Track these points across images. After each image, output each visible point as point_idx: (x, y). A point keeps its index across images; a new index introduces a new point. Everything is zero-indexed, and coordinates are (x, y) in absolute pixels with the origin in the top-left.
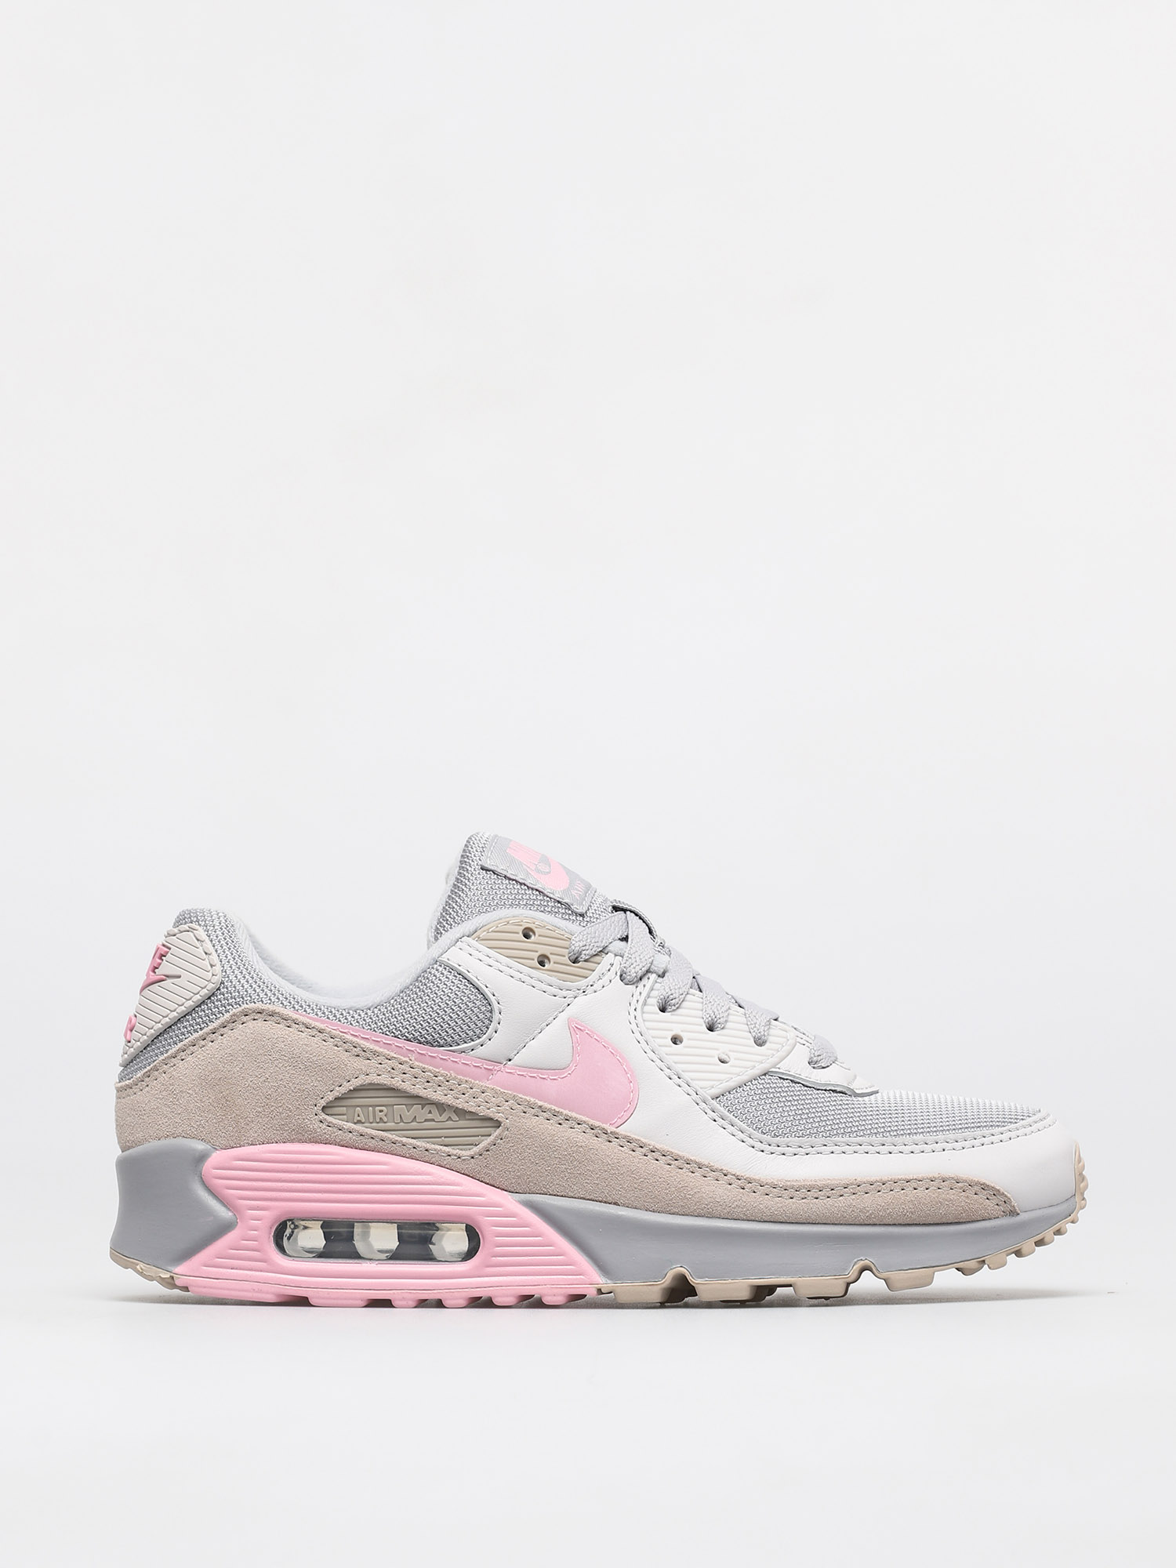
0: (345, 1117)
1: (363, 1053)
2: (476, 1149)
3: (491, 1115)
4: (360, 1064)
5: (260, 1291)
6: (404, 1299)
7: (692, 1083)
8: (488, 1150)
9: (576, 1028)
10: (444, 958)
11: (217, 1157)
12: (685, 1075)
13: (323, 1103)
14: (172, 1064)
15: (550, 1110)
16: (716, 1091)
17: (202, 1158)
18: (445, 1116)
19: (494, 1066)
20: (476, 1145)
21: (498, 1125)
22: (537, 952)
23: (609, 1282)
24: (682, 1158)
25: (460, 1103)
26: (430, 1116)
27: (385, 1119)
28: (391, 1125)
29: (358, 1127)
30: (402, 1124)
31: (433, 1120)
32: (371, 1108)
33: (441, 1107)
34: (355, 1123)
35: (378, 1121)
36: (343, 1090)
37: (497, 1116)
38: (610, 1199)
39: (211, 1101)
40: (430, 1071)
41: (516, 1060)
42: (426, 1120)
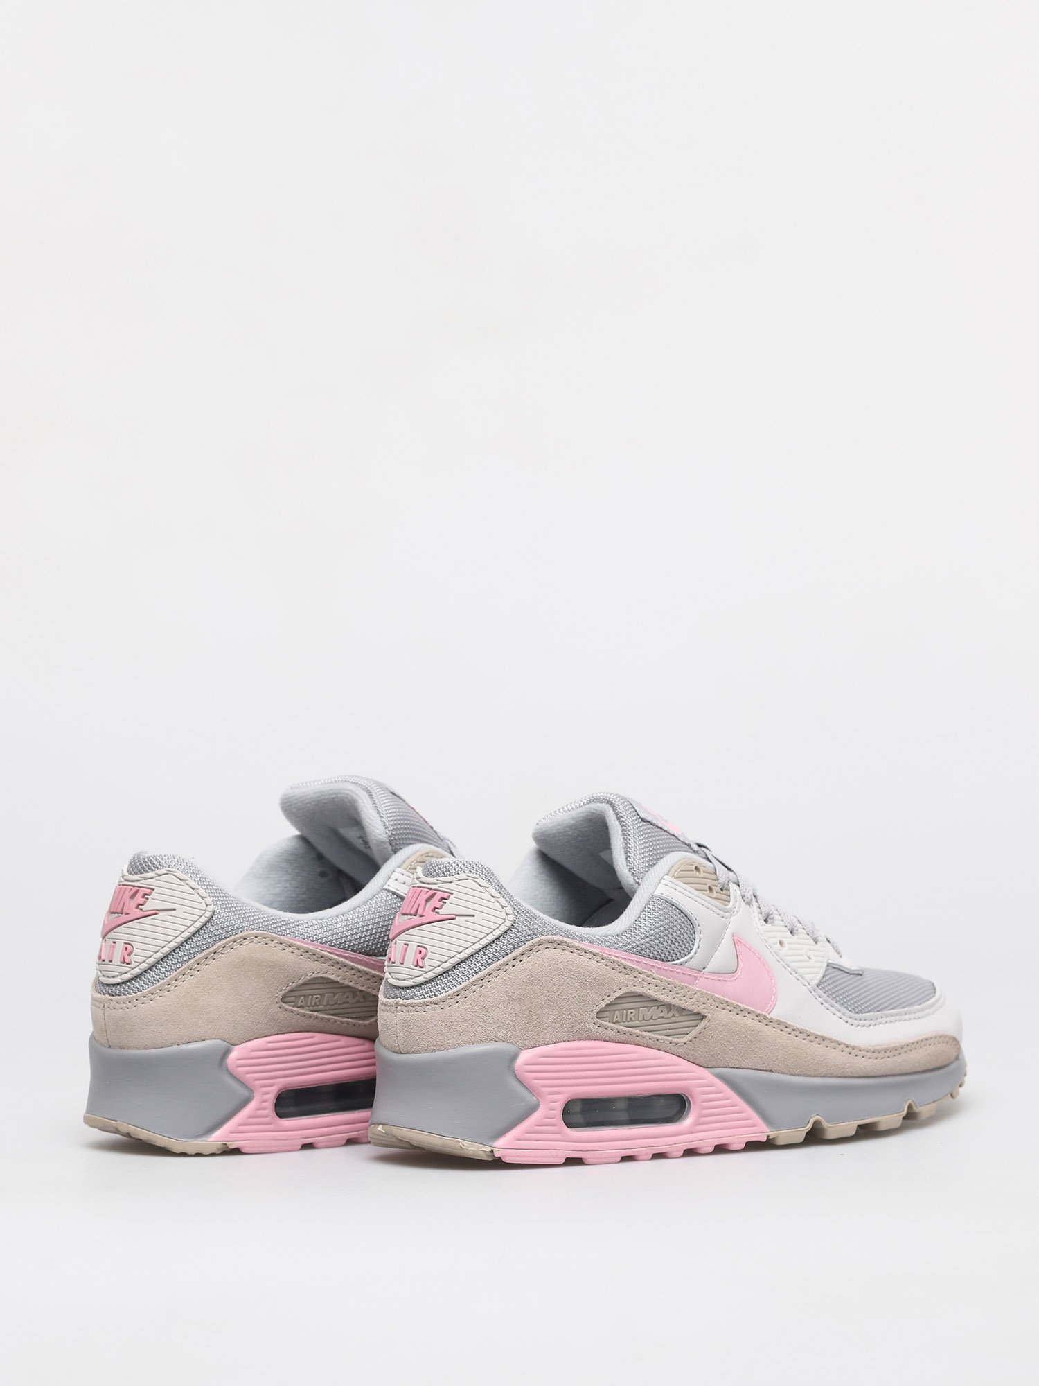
0: (608, 1019)
1: (625, 970)
2: (688, 1037)
3: (701, 1011)
4: (622, 978)
5: (557, 1156)
6: (647, 1154)
7: (806, 976)
8: (695, 1038)
9: (736, 942)
10: (657, 892)
11: (525, 1056)
12: (800, 971)
13: (598, 1009)
14: (481, 985)
15: (732, 1004)
16: (816, 982)
17: (514, 1057)
18: (671, 1014)
19: (697, 973)
20: (687, 1034)
21: (703, 1017)
22: (706, 884)
23: (773, 1130)
24: (813, 1034)
25: (682, 1004)
26: (662, 1015)
27: (633, 1019)
28: (637, 1023)
29: (616, 1026)
30: (643, 1022)
31: (663, 1017)
32: (625, 1011)
33: (669, 1007)
34: (614, 1023)
35: (629, 1020)
36: (611, 999)
37: (705, 1012)
38: (768, 1068)
39: (517, 1012)
40: (665, 981)
41: (710, 967)
42: (659, 1018)
